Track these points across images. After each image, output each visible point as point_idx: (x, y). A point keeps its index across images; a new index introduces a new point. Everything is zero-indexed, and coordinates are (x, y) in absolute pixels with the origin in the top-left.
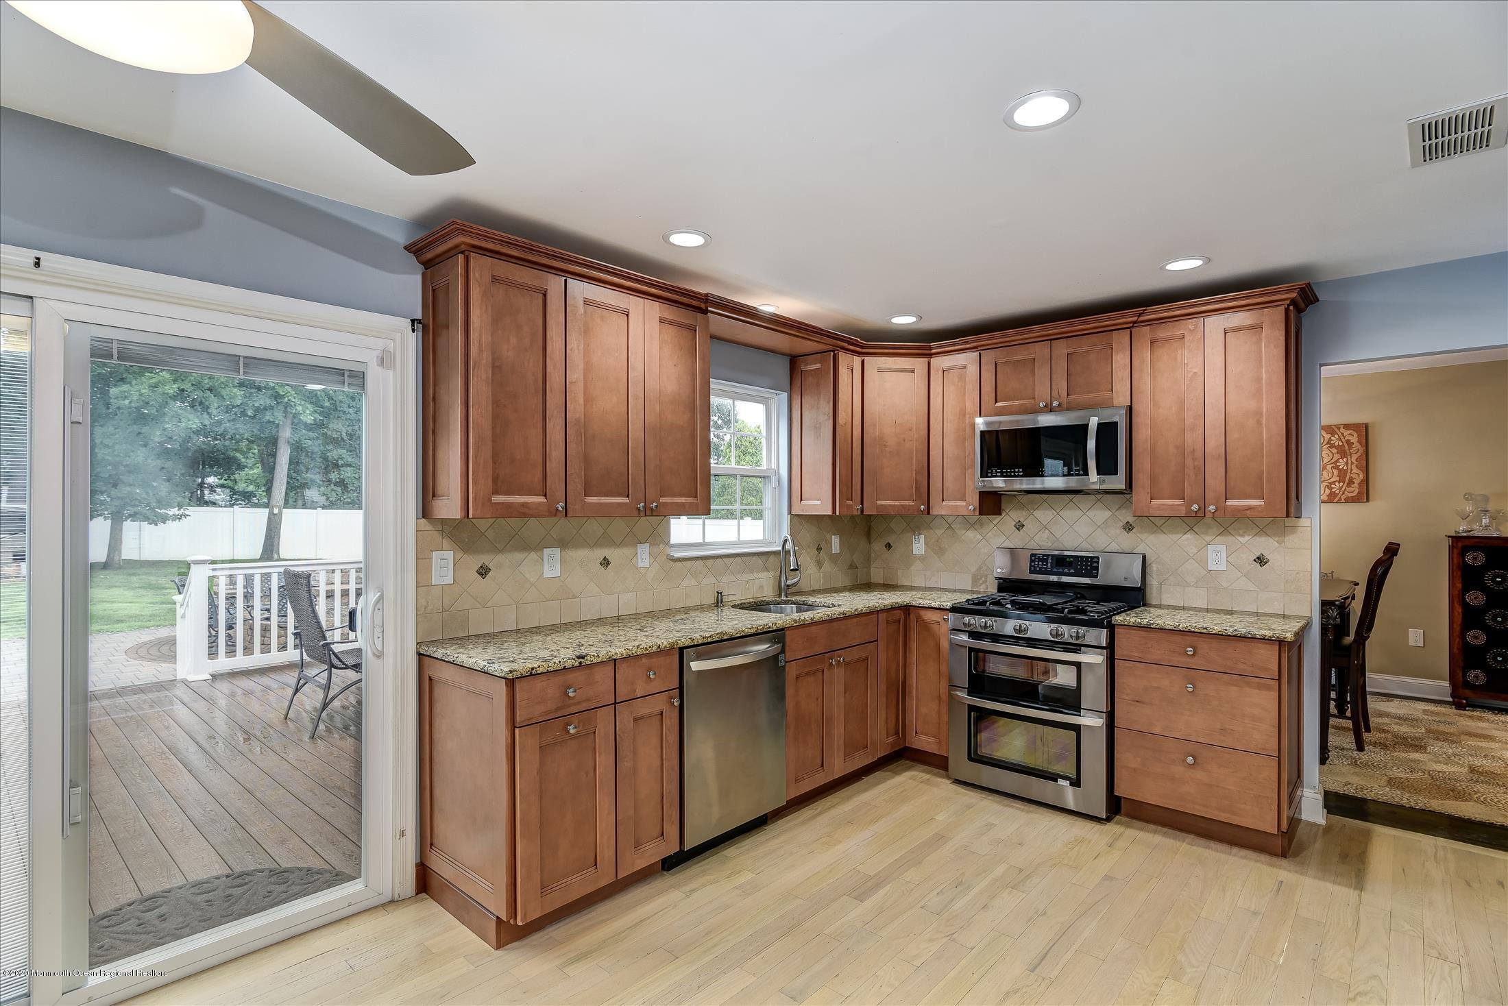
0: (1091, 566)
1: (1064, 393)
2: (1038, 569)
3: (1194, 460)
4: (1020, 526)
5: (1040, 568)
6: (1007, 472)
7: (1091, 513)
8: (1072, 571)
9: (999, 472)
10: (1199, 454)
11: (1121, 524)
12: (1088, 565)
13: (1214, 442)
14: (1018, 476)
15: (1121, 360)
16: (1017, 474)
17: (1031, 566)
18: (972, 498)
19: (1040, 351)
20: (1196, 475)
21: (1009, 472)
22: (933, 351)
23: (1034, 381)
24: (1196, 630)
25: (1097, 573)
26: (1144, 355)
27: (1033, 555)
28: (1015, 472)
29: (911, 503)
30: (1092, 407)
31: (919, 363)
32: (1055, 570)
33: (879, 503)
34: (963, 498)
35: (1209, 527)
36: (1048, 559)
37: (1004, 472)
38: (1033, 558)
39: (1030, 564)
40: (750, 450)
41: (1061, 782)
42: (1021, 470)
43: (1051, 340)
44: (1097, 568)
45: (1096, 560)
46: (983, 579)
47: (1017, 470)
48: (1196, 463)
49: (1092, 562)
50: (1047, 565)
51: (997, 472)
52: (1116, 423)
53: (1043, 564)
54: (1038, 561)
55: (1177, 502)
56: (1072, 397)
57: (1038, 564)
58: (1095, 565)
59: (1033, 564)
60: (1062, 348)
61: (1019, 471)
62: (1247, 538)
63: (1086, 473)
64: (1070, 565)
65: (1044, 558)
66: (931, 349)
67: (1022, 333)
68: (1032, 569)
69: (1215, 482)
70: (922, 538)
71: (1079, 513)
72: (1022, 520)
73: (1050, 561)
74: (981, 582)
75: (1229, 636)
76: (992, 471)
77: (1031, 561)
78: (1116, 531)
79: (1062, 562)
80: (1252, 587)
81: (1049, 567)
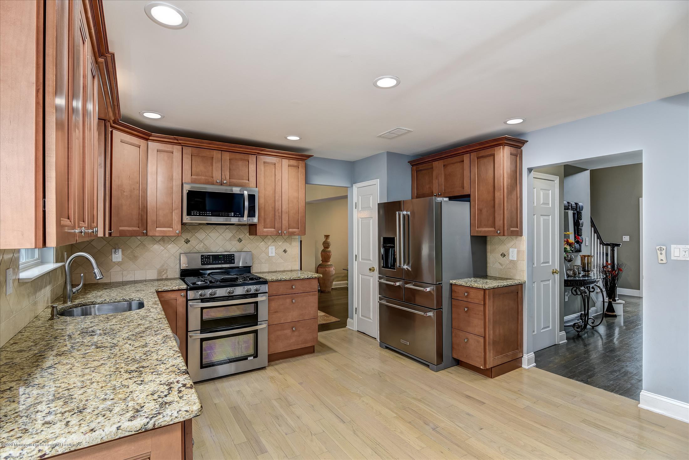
0: (231, 258)
1: (228, 177)
2: (205, 262)
3: (278, 213)
4: (187, 241)
5: (207, 262)
6: (202, 213)
7: (223, 235)
8: (223, 262)
9: (198, 213)
10: (280, 211)
11: (237, 239)
12: (230, 258)
13: (284, 208)
14: (209, 216)
15: (252, 167)
16: (208, 214)
17: (202, 261)
18: (177, 227)
19: (216, 155)
20: (279, 219)
21: (203, 213)
22: (150, 138)
23: (212, 168)
24: (296, 279)
25: (234, 262)
26: (261, 168)
27: (202, 256)
28: (207, 213)
29: (137, 229)
30: (244, 186)
31: (142, 142)
32: (214, 262)
33: (121, 228)
34: (170, 226)
35: (269, 239)
36: (210, 257)
37: (201, 213)
38: (202, 257)
39: (201, 261)
41: (249, 358)
42: (210, 213)
43: (222, 151)
44: (234, 260)
45: (233, 256)
46: (165, 272)
47: (208, 213)
48: (279, 215)
49: (231, 257)
50: (210, 260)
51: (197, 213)
52: (254, 195)
53: (208, 260)
54: (207, 259)
55: (273, 230)
56: (232, 180)
57: (206, 260)
58: (233, 258)
59: (202, 260)
60: (227, 156)
61: (209, 213)
62: (281, 243)
63: (242, 216)
64: (221, 259)
65: (208, 257)
66: (150, 136)
67: (210, 144)
68: (203, 263)
69: (285, 222)
70: (120, 251)
71: (218, 234)
72: (188, 238)
73: (211, 258)
74: (163, 273)
75: (306, 279)
76: (194, 212)
77: (202, 259)
78: (235, 242)
79: (217, 258)
80: (282, 261)
81: (211, 261)
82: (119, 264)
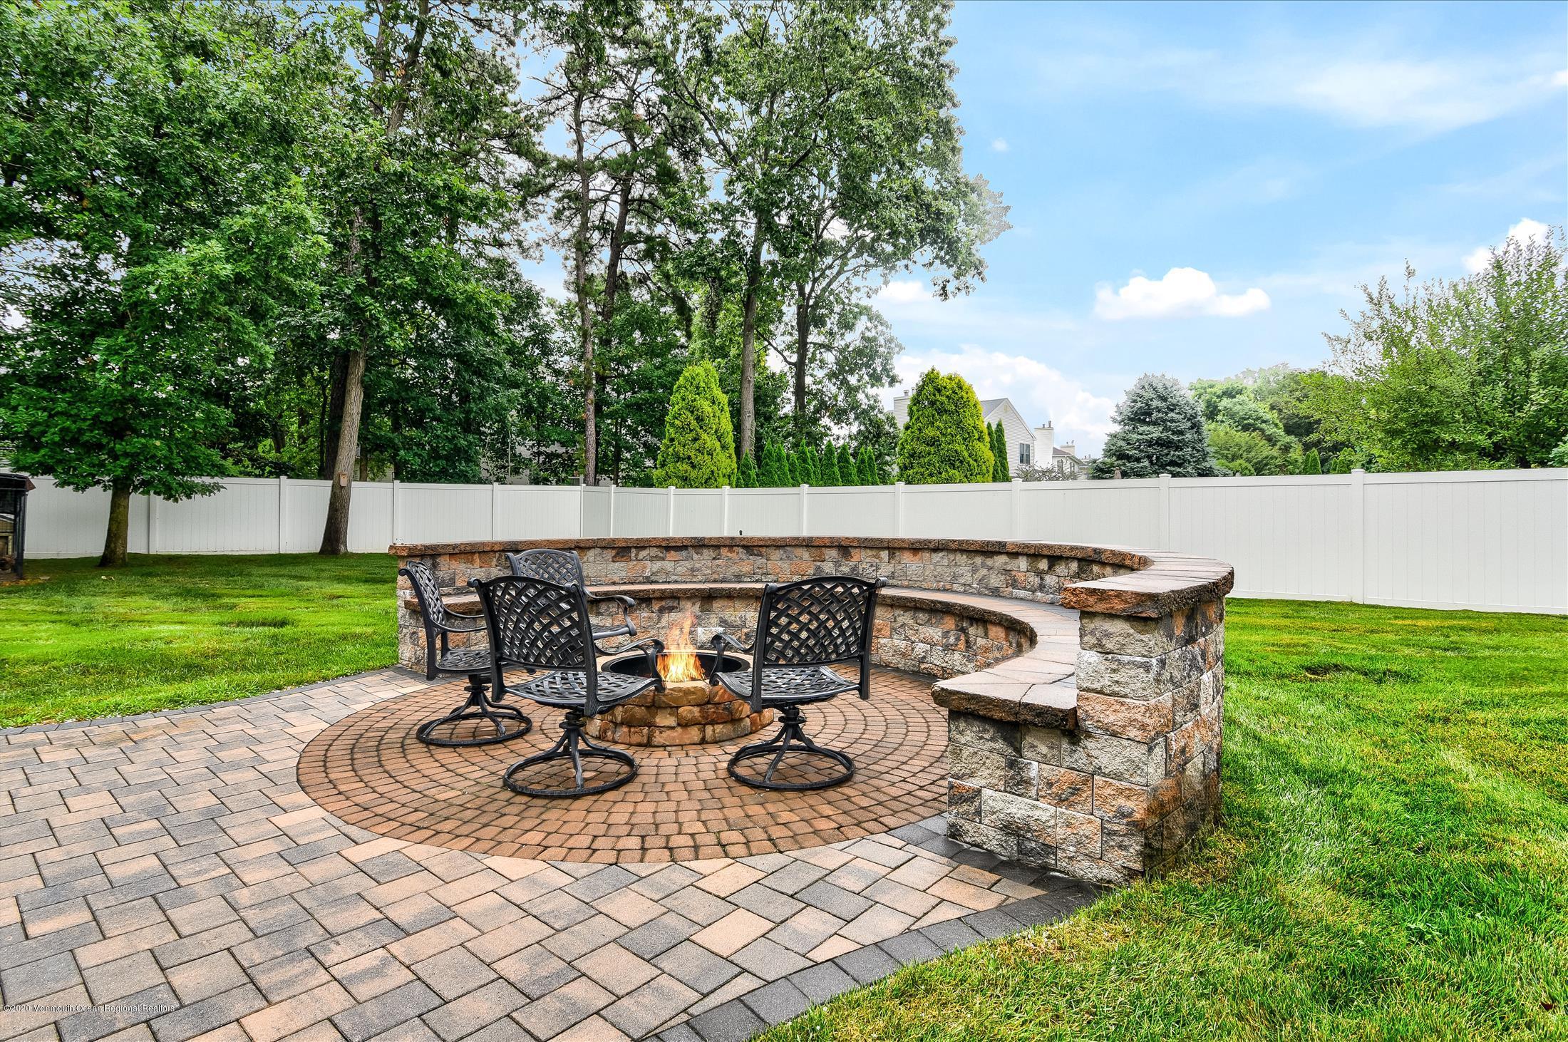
40: (948, 407)
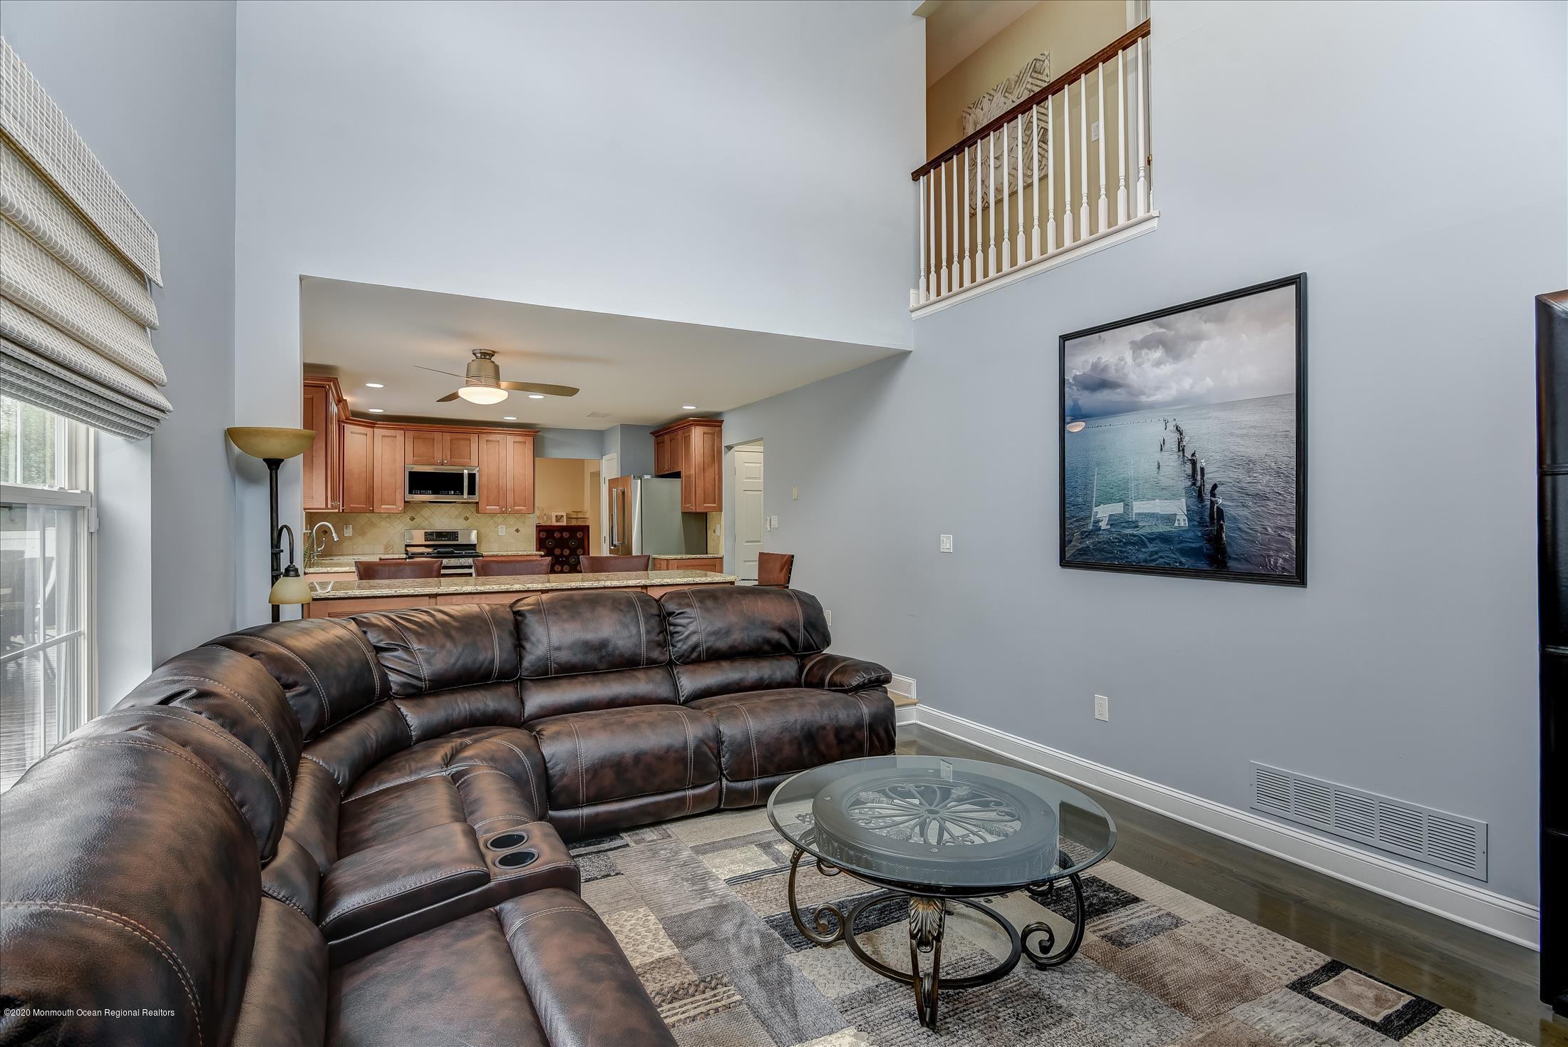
1: (448, 458)
3: (503, 490)
4: (411, 519)
5: (430, 539)
6: (424, 492)
7: (449, 513)
8: (446, 539)
9: (420, 492)
10: (504, 488)
11: (461, 517)
12: (453, 535)
13: (510, 486)
14: (430, 494)
15: (474, 446)
18: (401, 505)
19: (438, 436)
20: (504, 498)
22: (376, 425)
23: (434, 450)
25: (459, 539)
26: (483, 445)
27: (426, 533)
28: (428, 492)
29: (365, 506)
30: (464, 466)
31: (369, 430)
32: (437, 539)
33: (351, 505)
34: (394, 504)
35: (498, 517)
37: (422, 492)
42: (431, 492)
43: (443, 432)
44: (456, 537)
45: (455, 533)
46: (391, 547)
48: (503, 492)
50: (433, 537)
51: (418, 492)
52: (475, 474)
53: (431, 537)
55: (496, 508)
56: (452, 459)
58: (455, 535)
60: (448, 437)
62: (512, 522)
63: (462, 494)
64: (444, 536)
65: (431, 534)
67: (430, 427)
68: (426, 539)
69: (510, 500)
70: (353, 524)
71: (443, 512)
72: (414, 515)
73: (435, 535)
74: (390, 549)
76: (416, 491)
77: (425, 536)
78: (461, 520)
79: (440, 535)
80: (514, 541)
81: (435, 538)
82: (350, 538)
